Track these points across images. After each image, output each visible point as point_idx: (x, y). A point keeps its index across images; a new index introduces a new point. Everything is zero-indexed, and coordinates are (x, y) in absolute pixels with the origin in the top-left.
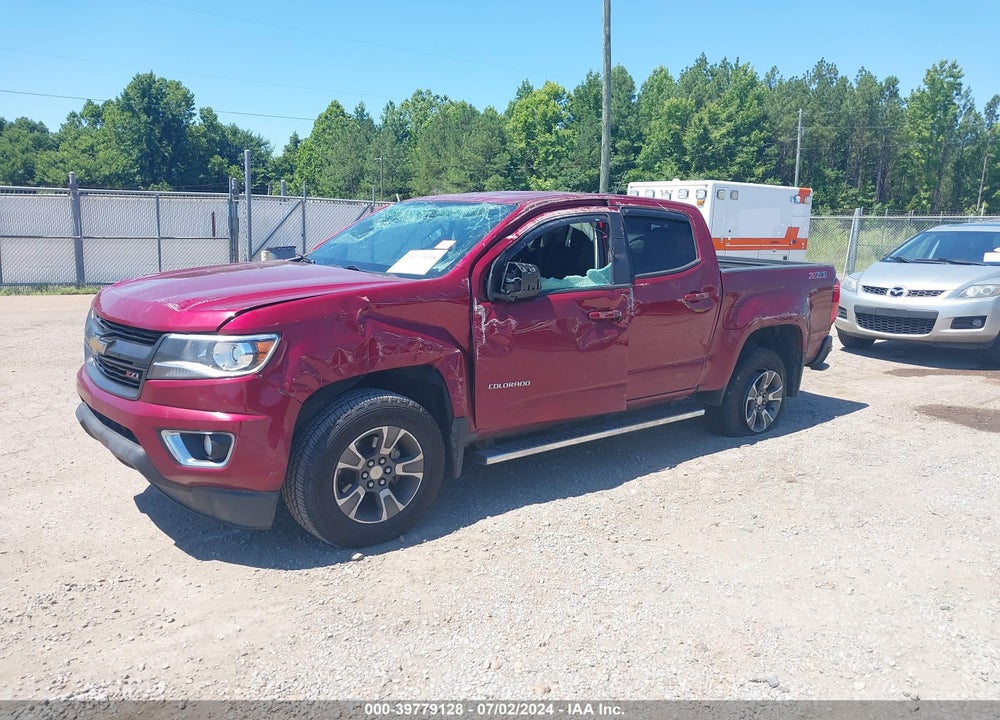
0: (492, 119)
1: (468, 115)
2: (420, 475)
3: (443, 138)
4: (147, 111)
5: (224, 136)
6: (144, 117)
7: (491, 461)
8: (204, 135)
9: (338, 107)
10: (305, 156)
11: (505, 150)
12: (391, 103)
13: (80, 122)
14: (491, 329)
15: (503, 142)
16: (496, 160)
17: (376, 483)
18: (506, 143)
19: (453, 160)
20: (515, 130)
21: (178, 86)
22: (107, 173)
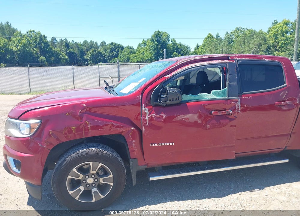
0: (261, 34)
1: (253, 33)
2: (112, 184)
3: (244, 41)
4: (157, 41)
5: (177, 46)
6: (156, 43)
7: (152, 179)
8: (172, 46)
9: (211, 35)
10: (200, 51)
11: (265, 44)
12: (227, 33)
13: (141, 46)
14: (151, 119)
15: (265, 41)
16: (262, 47)
17: (91, 185)
18: (266, 41)
19: (247, 48)
20: (270, 37)
21: (165, 33)
22: (146, 59)
